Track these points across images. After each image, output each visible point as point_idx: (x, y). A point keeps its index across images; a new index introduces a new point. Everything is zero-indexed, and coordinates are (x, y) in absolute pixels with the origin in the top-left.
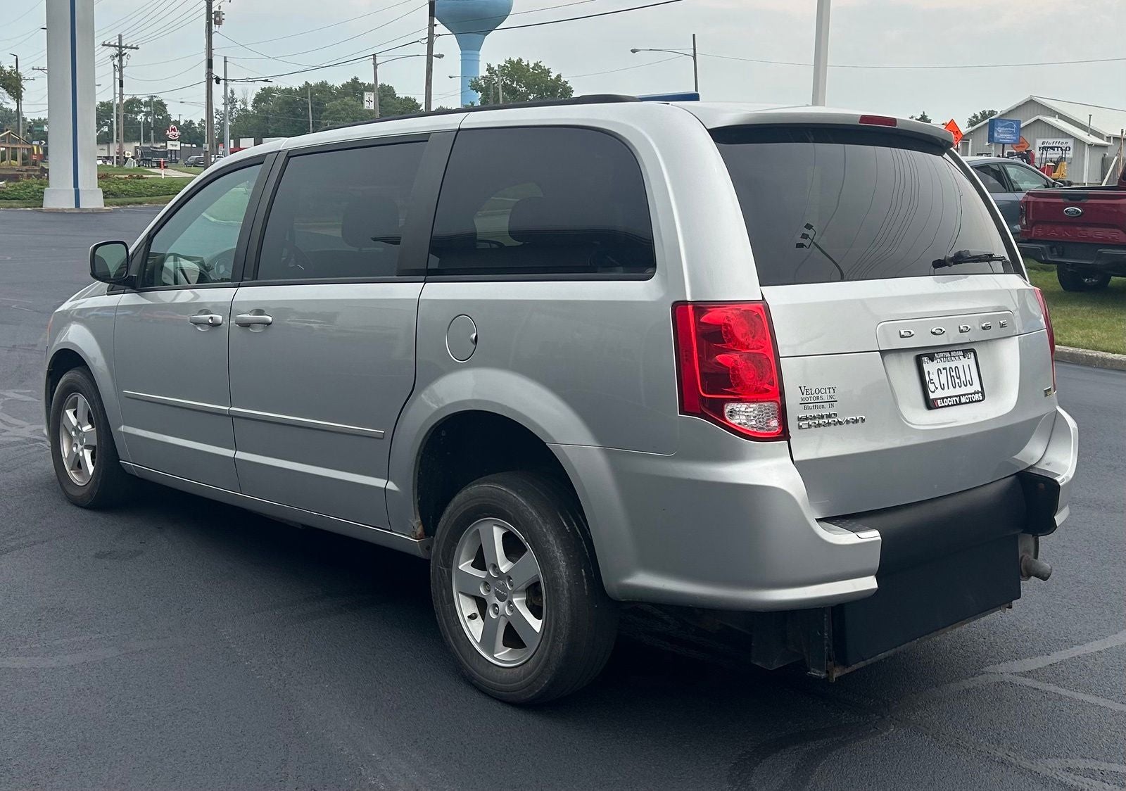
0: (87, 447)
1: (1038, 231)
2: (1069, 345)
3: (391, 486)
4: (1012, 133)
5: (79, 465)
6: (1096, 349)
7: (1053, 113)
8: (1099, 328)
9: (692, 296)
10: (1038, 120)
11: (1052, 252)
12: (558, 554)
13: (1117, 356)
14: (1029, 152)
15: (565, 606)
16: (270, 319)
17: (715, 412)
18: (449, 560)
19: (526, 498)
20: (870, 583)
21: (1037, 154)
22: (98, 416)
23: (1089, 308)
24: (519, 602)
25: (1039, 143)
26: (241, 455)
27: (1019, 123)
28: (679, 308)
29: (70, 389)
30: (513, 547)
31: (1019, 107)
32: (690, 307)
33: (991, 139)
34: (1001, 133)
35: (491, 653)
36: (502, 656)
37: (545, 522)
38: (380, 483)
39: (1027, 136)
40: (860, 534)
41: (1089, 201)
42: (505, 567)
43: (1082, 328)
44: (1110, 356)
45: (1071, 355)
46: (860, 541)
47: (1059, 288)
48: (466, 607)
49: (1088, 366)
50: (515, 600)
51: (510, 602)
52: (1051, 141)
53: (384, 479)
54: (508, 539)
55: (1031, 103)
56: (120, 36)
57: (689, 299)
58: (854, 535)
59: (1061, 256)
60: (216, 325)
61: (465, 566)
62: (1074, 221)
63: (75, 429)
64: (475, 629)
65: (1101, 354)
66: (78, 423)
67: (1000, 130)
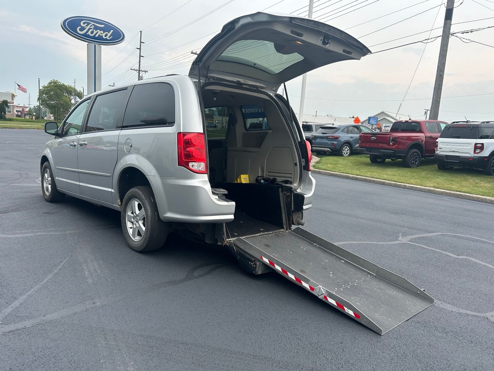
0: (49, 184)
1: (363, 144)
2: (365, 176)
3: (113, 191)
4: (375, 121)
5: (47, 190)
6: (373, 178)
7: (389, 116)
8: (376, 173)
9: (183, 131)
10: (384, 118)
11: (367, 151)
12: (149, 208)
13: (378, 180)
14: (381, 127)
15: (149, 223)
16: (86, 143)
17: (186, 165)
18: (125, 212)
19: (142, 192)
20: (232, 217)
21: (383, 128)
22: (52, 176)
23: (376, 167)
24: (141, 223)
25: (384, 125)
26: (81, 184)
27: (377, 118)
28: (179, 134)
29: (46, 168)
30: (140, 207)
31: (379, 114)
32: (182, 134)
33: (369, 123)
34: (372, 121)
35: (134, 238)
36: (137, 238)
37: (146, 199)
38: (110, 190)
39: (380, 123)
40: (228, 203)
41: (378, 136)
42: (137, 212)
43: (371, 172)
44: (376, 180)
45: (365, 179)
46: (228, 204)
47: (370, 162)
48: (129, 225)
49: (370, 182)
50: (139, 222)
51: (139, 223)
52: (388, 124)
53: (111, 188)
54: (139, 205)
55: (383, 113)
56: (114, 83)
57: (182, 131)
58: (227, 202)
59: (370, 152)
60: (75, 146)
61: (129, 213)
62: (374, 142)
63: (47, 179)
64: (130, 231)
65: (373, 179)
66: (48, 177)
67: (371, 120)
